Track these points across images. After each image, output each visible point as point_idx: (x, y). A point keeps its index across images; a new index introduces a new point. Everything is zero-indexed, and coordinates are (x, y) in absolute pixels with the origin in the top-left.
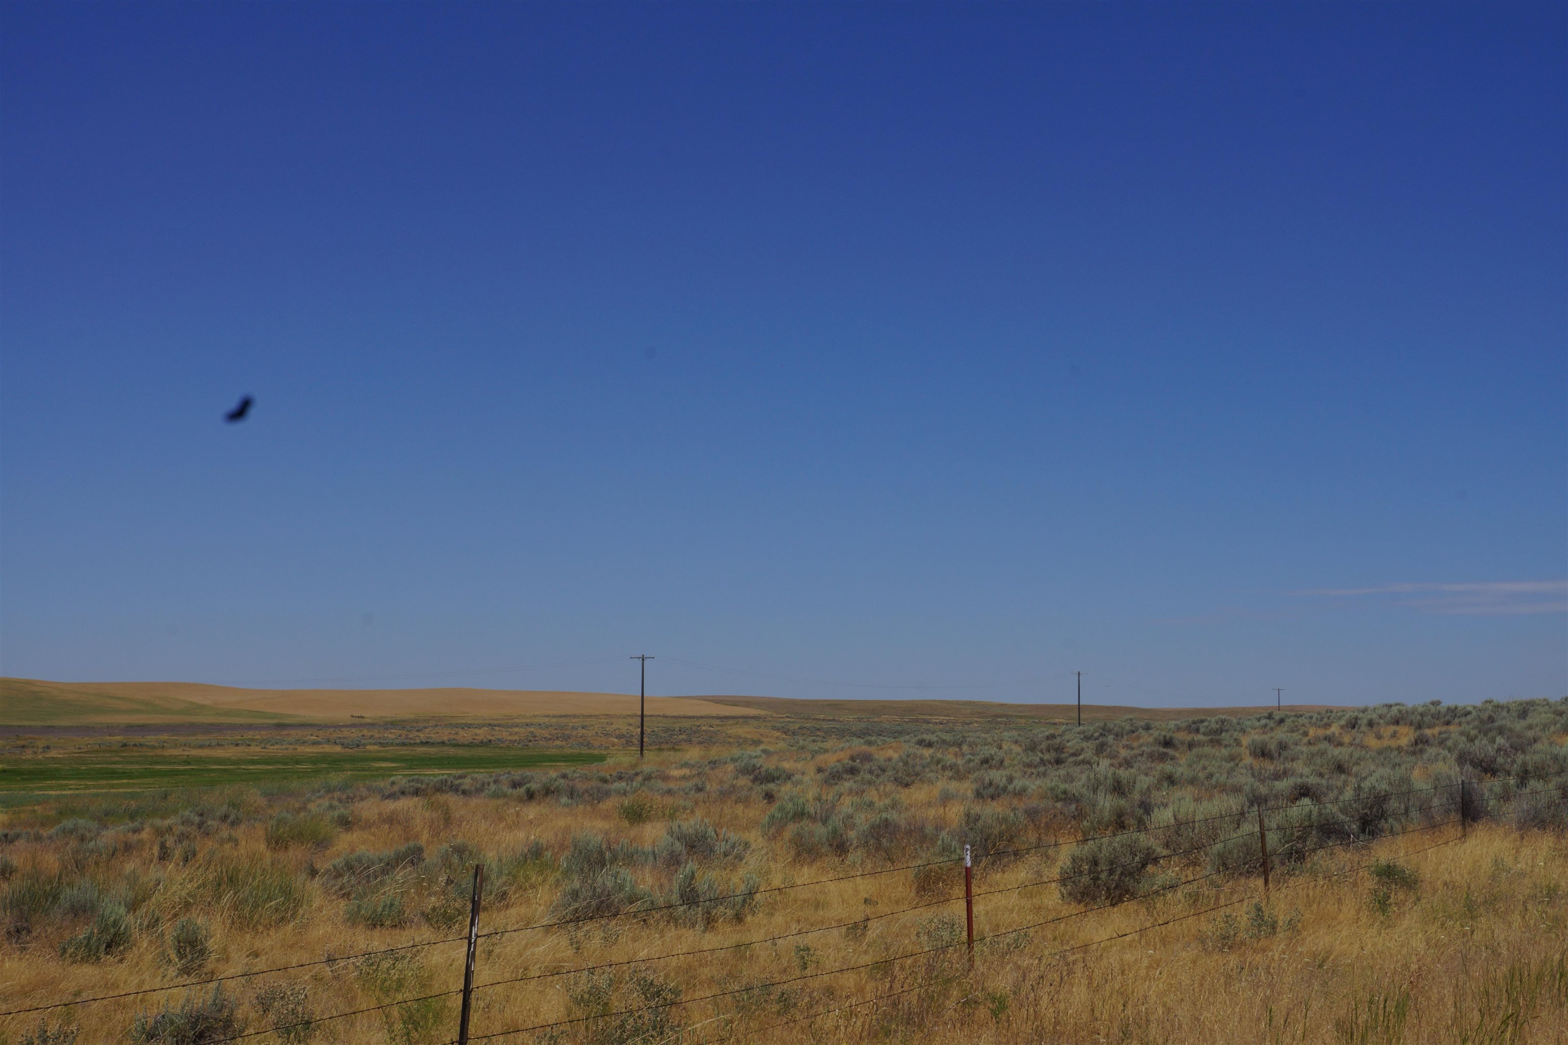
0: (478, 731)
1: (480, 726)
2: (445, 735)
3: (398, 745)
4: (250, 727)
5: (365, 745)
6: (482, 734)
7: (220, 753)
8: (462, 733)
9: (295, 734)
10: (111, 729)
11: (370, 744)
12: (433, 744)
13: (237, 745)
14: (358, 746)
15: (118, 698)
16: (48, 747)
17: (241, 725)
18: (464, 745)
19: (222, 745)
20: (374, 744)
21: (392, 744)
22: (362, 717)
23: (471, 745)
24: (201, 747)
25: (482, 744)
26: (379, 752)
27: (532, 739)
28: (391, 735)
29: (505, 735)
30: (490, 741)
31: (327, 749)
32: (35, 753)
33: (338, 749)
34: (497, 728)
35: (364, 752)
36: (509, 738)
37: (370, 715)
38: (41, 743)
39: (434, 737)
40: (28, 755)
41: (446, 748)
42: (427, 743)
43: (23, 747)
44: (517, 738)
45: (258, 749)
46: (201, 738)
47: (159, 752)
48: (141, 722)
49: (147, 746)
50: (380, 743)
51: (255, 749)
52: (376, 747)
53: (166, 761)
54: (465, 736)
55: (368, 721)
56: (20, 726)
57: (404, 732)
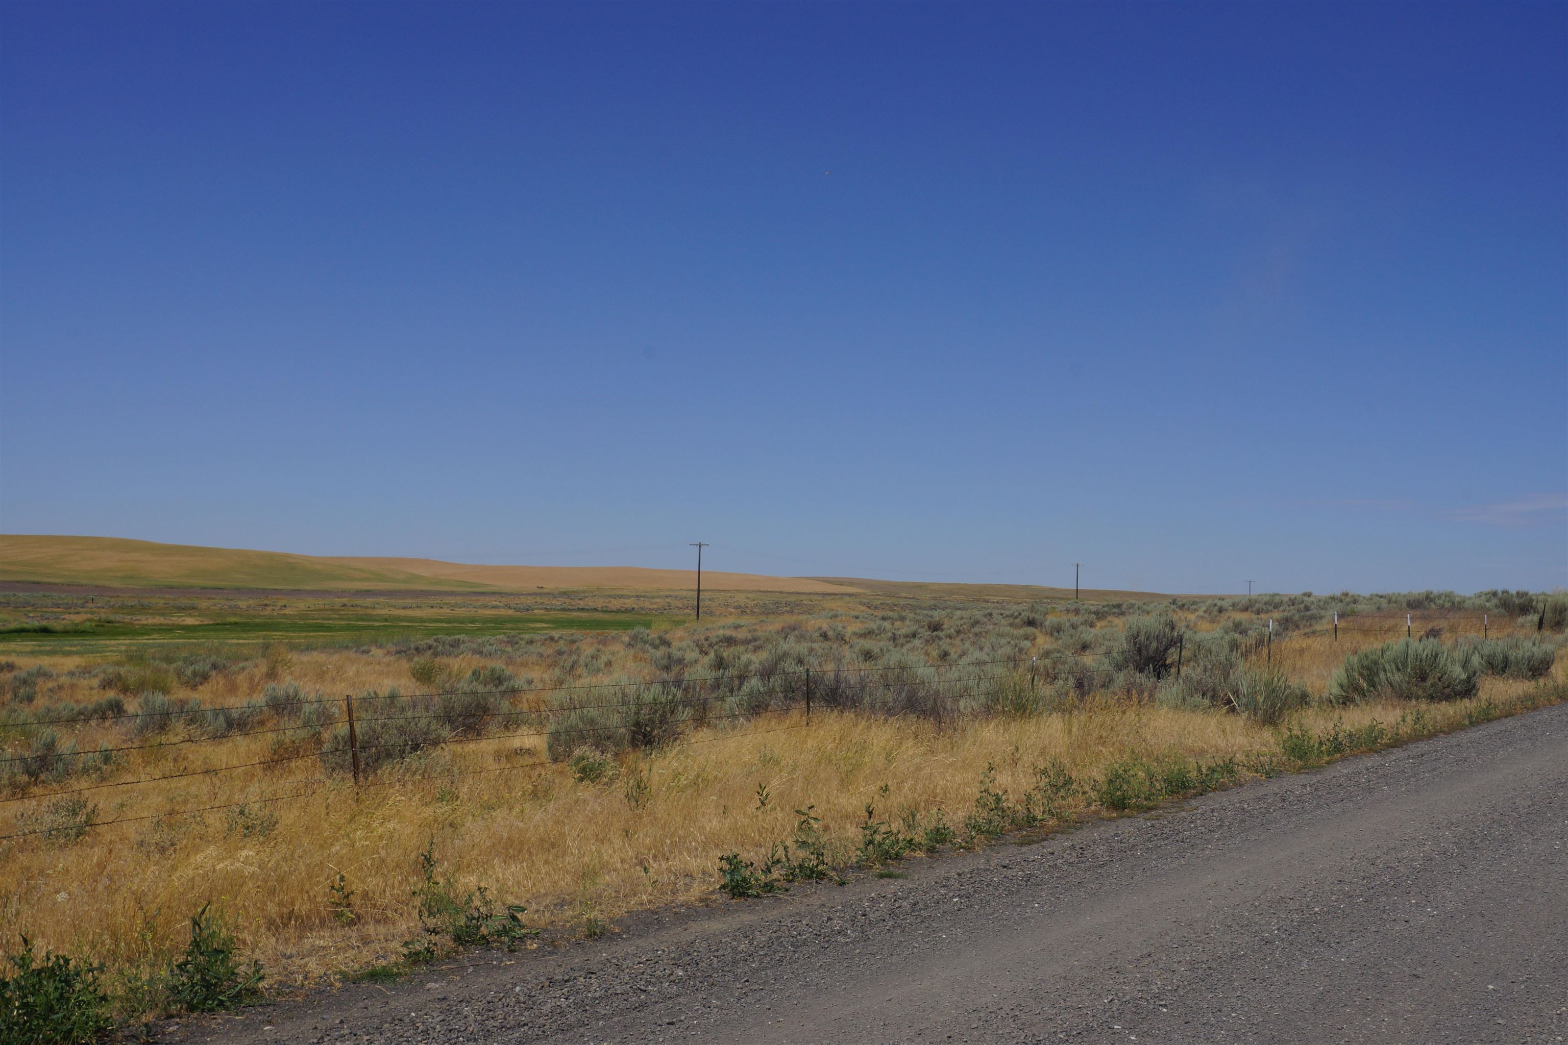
0: (626, 601)
1: (629, 597)
2: (600, 603)
3: (559, 610)
4: (453, 594)
5: (533, 610)
6: (629, 603)
7: (417, 613)
8: (614, 601)
9: (483, 600)
10: (343, 593)
11: (537, 609)
12: (588, 610)
13: (432, 607)
14: (528, 610)
15: (354, 569)
16: (285, 606)
17: (446, 592)
18: (612, 612)
19: (420, 607)
20: (541, 609)
21: (555, 609)
22: (542, 588)
23: (618, 611)
24: (404, 608)
25: (627, 611)
26: (542, 615)
27: (667, 608)
28: (557, 603)
29: (647, 604)
30: (633, 609)
31: (503, 612)
32: (274, 610)
33: (510, 612)
34: (642, 599)
35: (531, 615)
36: (650, 607)
37: (549, 586)
38: (281, 603)
39: (591, 605)
40: (268, 611)
41: (596, 614)
42: (583, 609)
43: (266, 605)
44: (655, 606)
45: (448, 611)
46: (409, 601)
47: (369, 611)
48: (369, 588)
49: (362, 607)
50: (546, 609)
51: (446, 611)
52: (542, 612)
53: (370, 618)
54: (616, 604)
55: (546, 591)
56: (274, 589)
57: (568, 601)
